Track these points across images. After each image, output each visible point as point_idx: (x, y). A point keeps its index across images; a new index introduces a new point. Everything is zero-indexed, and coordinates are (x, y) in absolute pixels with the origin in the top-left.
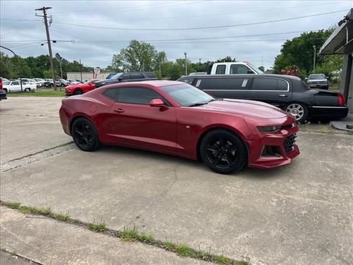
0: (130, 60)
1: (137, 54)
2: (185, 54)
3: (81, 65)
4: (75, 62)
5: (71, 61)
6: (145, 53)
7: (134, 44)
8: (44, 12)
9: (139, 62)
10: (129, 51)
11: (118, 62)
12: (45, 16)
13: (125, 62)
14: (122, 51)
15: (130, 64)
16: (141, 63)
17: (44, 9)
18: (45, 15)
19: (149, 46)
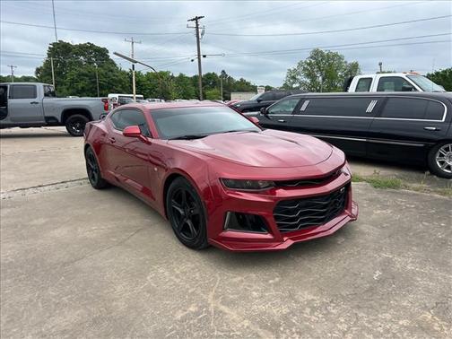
0: (308, 76)
1: (319, 67)
2: (380, 64)
3: (248, 84)
4: (242, 79)
5: (237, 79)
6: (330, 65)
7: (317, 54)
8: (197, 22)
9: (320, 78)
10: (309, 64)
11: (294, 78)
12: (197, 28)
13: (302, 78)
14: (300, 64)
15: (308, 81)
16: (323, 79)
17: (196, 19)
18: (197, 25)
19: (336, 55)
